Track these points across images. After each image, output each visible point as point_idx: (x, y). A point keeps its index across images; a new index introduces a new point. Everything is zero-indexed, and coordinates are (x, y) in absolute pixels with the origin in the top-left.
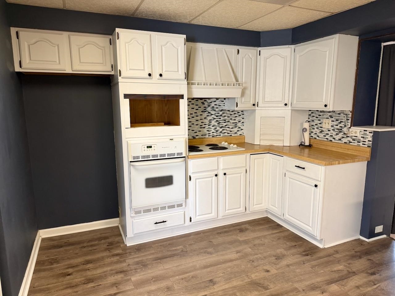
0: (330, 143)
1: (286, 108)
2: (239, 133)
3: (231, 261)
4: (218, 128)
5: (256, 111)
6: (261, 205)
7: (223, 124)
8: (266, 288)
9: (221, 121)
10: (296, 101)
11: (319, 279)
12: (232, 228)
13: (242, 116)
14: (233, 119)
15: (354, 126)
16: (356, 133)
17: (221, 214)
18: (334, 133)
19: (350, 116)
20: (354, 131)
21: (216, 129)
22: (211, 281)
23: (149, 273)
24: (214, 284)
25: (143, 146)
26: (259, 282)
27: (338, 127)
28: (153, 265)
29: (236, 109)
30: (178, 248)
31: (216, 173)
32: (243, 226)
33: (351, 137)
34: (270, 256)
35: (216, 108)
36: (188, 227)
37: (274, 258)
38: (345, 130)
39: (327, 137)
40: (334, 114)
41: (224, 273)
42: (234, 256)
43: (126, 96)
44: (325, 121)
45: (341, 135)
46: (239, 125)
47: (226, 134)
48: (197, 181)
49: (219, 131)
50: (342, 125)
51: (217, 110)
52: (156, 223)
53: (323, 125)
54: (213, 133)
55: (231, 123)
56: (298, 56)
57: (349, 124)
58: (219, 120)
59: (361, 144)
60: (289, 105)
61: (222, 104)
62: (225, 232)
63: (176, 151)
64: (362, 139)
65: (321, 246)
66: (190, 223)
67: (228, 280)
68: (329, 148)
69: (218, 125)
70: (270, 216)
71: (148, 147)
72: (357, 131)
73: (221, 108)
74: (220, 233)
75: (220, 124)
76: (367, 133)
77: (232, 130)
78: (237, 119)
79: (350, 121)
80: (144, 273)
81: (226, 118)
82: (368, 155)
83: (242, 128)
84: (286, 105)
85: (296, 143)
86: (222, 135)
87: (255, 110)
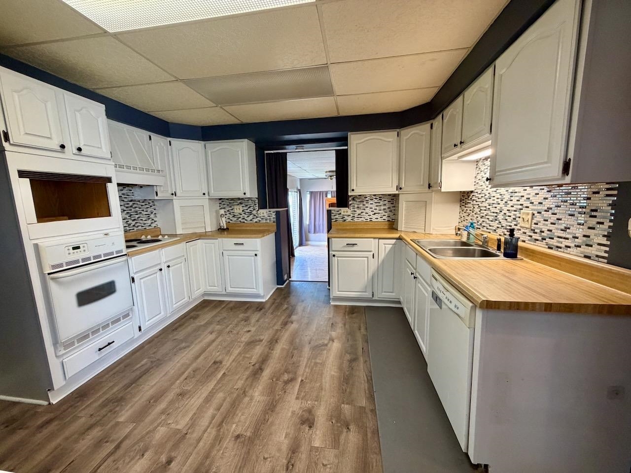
0: (243, 224)
1: (204, 197)
2: (153, 225)
3: (213, 341)
4: (130, 222)
5: (174, 200)
6: (200, 290)
7: (135, 216)
8: (261, 341)
9: (132, 212)
10: (214, 191)
11: (283, 318)
12: (183, 320)
13: (153, 207)
14: (145, 210)
15: (261, 209)
16: (263, 213)
17: (169, 311)
18: (246, 216)
19: (257, 202)
20: (262, 212)
21: (128, 223)
22: (215, 363)
23: (137, 401)
24: (221, 362)
25: (67, 248)
26: (252, 340)
27: (248, 211)
28: (131, 393)
29: (156, 198)
30: (143, 363)
31: (159, 267)
32: (192, 314)
33: (260, 217)
34: (239, 322)
35: (125, 198)
36: (140, 337)
37: (243, 322)
38: (254, 212)
39: (240, 220)
40: (243, 201)
41: (219, 351)
42: (211, 337)
43: (22, 174)
44: (235, 207)
45: (251, 217)
46: (152, 216)
47: (140, 228)
48: (142, 280)
49: (132, 225)
50: (251, 209)
51: (125, 200)
52: (100, 349)
53: (235, 211)
54: (126, 228)
55: (143, 215)
56: (210, 152)
57: (257, 208)
58: (129, 211)
59: (268, 221)
60: (206, 194)
61: (131, 193)
62: (180, 326)
63: (114, 249)
64: (269, 218)
65: (264, 300)
66: (140, 333)
67: (228, 353)
68: (243, 228)
69: (129, 217)
70: (206, 298)
71: (74, 248)
72: (264, 213)
73: (130, 198)
74: (176, 329)
75: (132, 216)
76: (272, 212)
77: (145, 222)
78: (149, 210)
79: (257, 205)
80: (130, 405)
81: (137, 209)
82: (275, 228)
83: (155, 219)
84: (204, 194)
85: (215, 228)
86: (136, 229)
87: (172, 200)
